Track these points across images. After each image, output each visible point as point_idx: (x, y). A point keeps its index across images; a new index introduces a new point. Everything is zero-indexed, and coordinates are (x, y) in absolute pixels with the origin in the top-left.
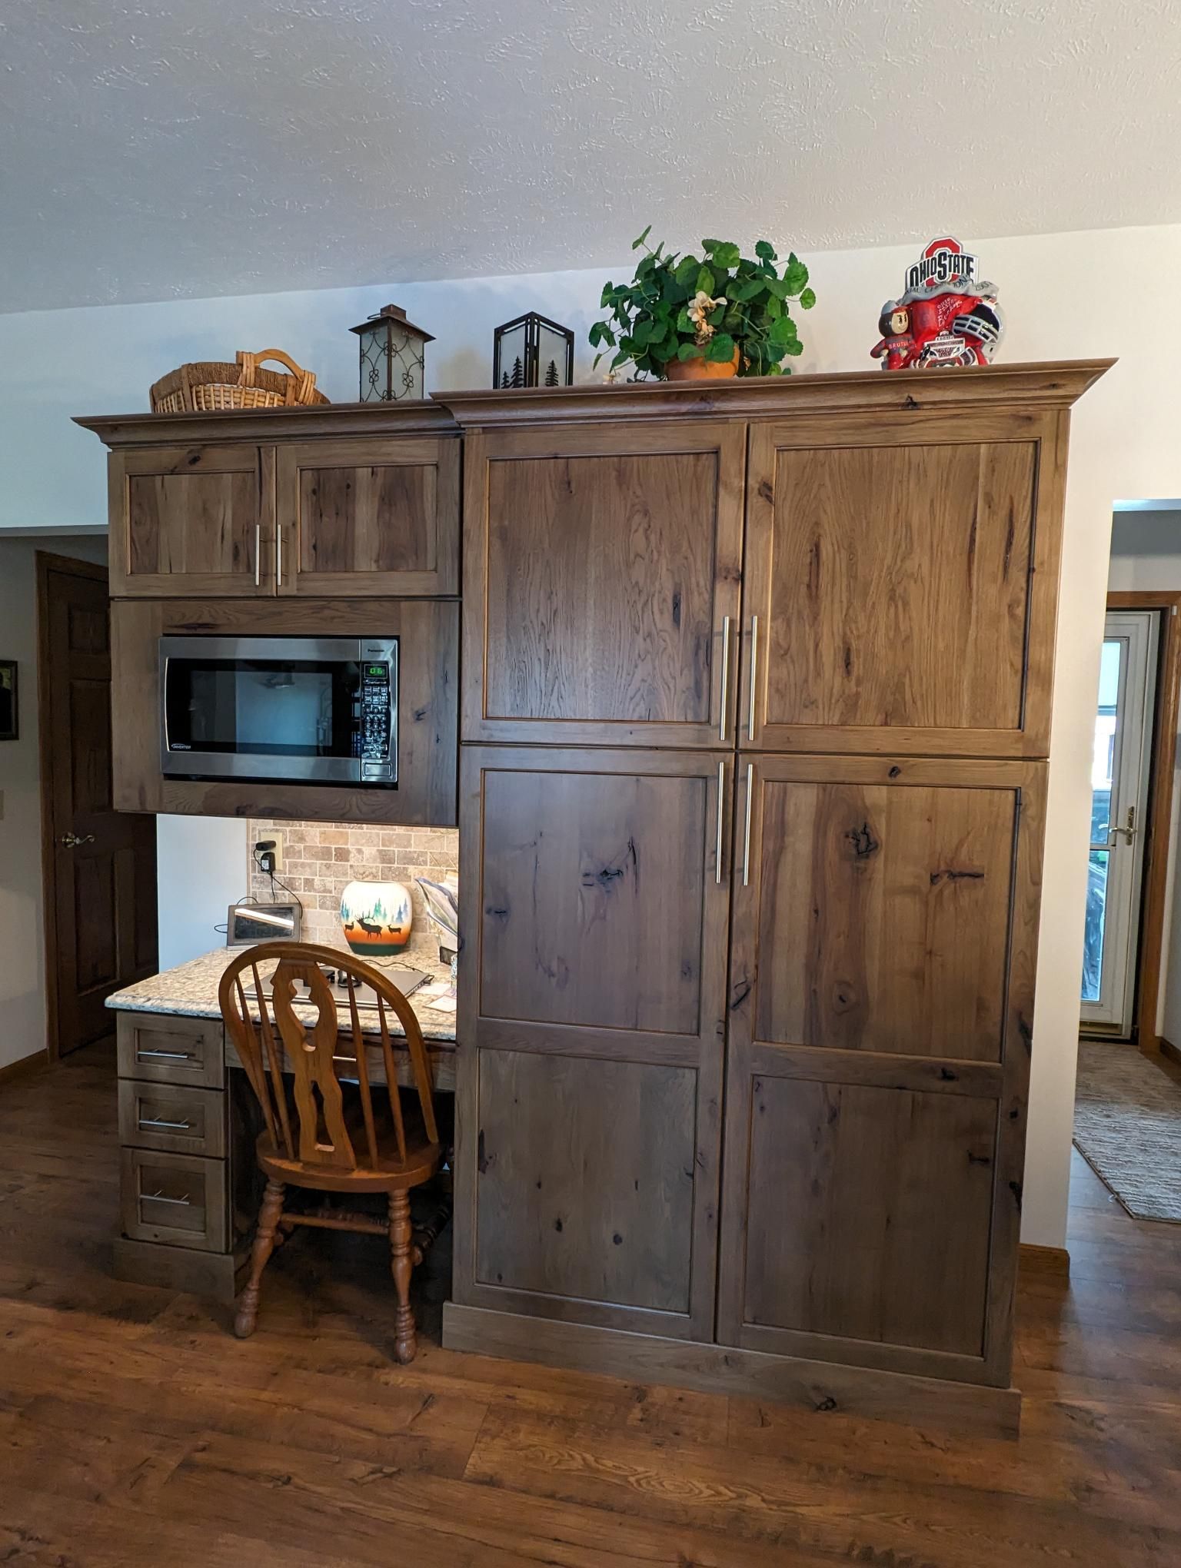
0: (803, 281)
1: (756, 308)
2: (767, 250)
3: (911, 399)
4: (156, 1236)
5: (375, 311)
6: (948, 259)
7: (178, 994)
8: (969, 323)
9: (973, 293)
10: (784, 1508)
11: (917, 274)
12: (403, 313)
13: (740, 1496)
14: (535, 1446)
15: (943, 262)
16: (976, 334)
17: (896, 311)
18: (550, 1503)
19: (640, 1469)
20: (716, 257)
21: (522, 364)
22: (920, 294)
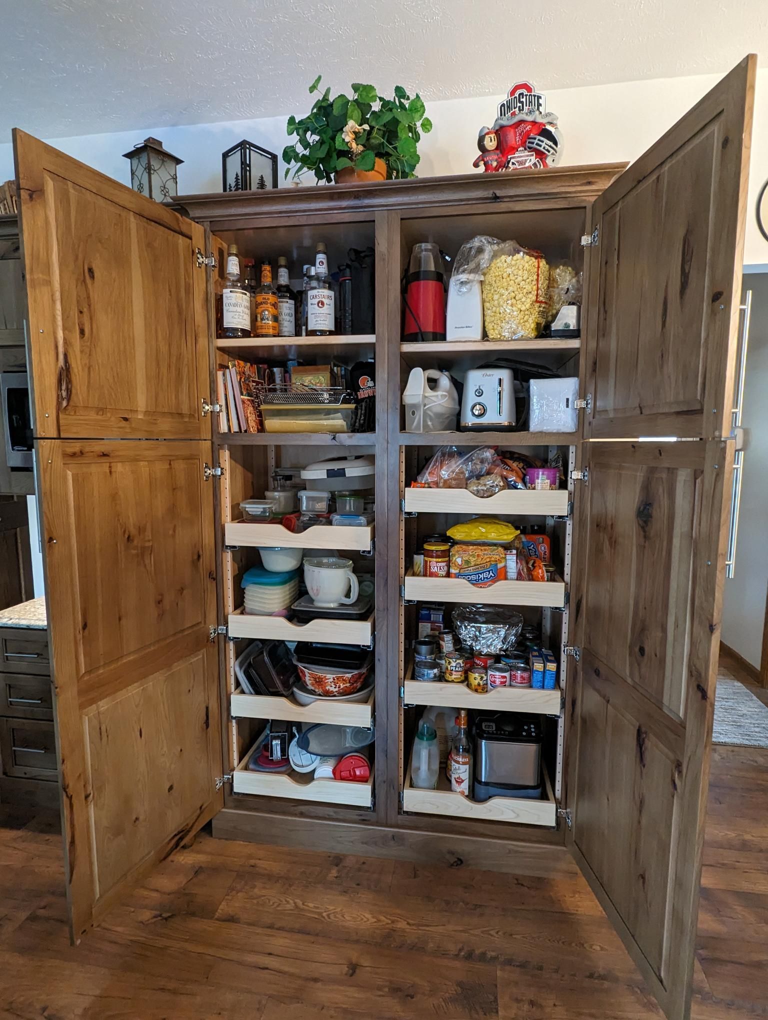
0: (421, 112)
1: (391, 132)
2: (402, 92)
3: (495, 194)
4: (25, 774)
5: (140, 142)
6: (525, 97)
7: (31, 615)
8: (536, 141)
9: (539, 120)
10: (420, 928)
11: (505, 108)
12: (160, 143)
13: (393, 922)
14: (264, 896)
15: (521, 100)
16: (541, 149)
17: (487, 134)
18: (269, 931)
19: (332, 908)
20: (360, 95)
21: (240, 178)
22: (505, 122)
